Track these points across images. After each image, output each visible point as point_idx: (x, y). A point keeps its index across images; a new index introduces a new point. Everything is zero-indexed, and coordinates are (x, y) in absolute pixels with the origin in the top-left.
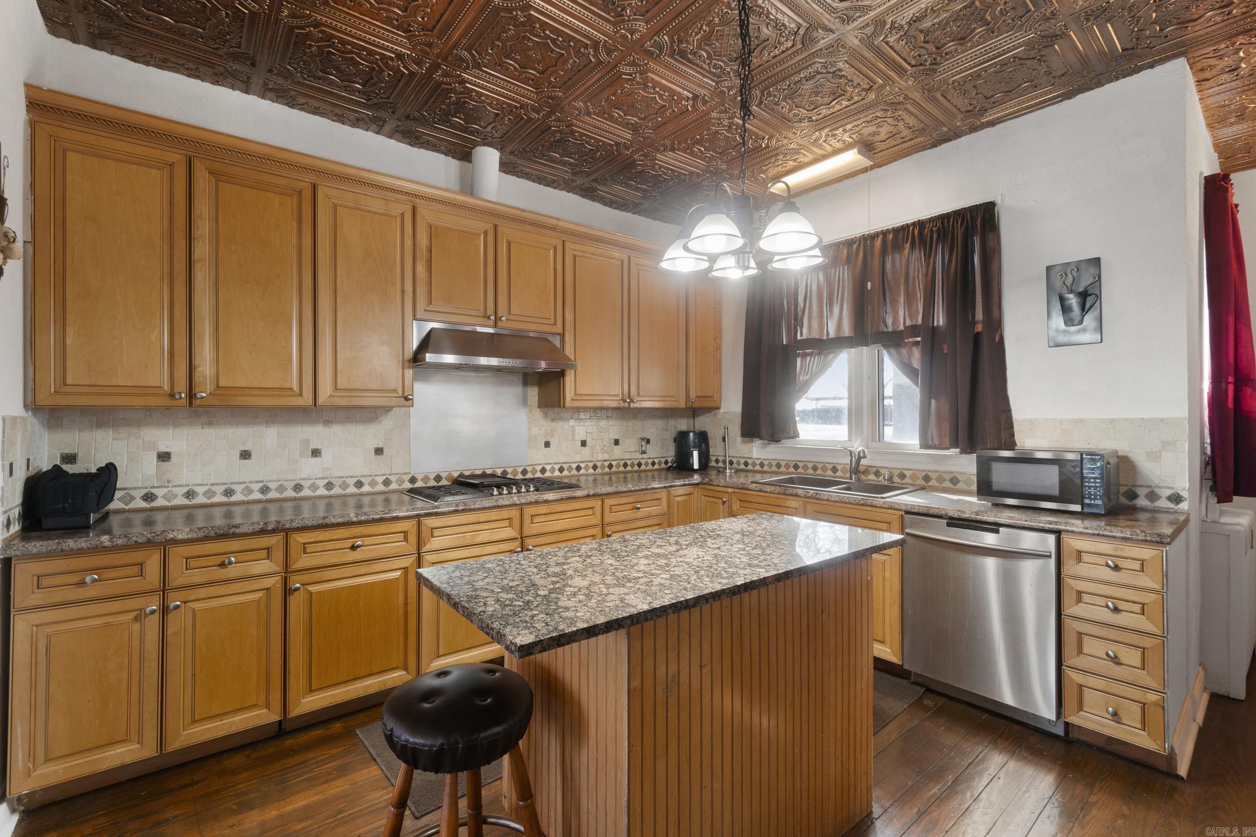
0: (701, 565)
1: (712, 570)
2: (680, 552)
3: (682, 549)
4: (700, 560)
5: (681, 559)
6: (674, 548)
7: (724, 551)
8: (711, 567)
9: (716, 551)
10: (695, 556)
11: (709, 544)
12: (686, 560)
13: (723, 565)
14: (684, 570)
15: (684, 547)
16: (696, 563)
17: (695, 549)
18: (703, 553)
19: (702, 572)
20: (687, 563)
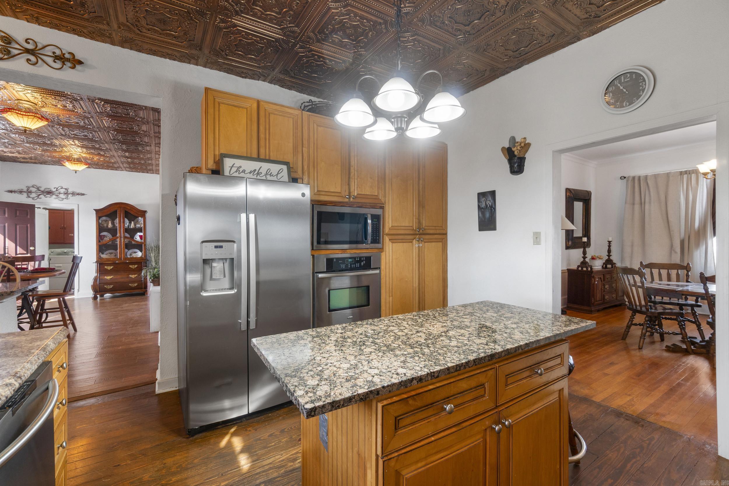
0: (432, 321)
1: (427, 318)
2: (446, 330)
3: (444, 332)
4: (433, 324)
5: (445, 324)
6: (451, 333)
7: (415, 329)
8: (427, 319)
9: (420, 329)
10: (435, 326)
11: (424, 336)
12: (441, 324)
13: (419, 320)
14: (442, 318)
15: (443, 334)
16: (435, 322)
17: (435, 332)
18: (429, 328)
19: (432, 317)
20: (440, 322)
